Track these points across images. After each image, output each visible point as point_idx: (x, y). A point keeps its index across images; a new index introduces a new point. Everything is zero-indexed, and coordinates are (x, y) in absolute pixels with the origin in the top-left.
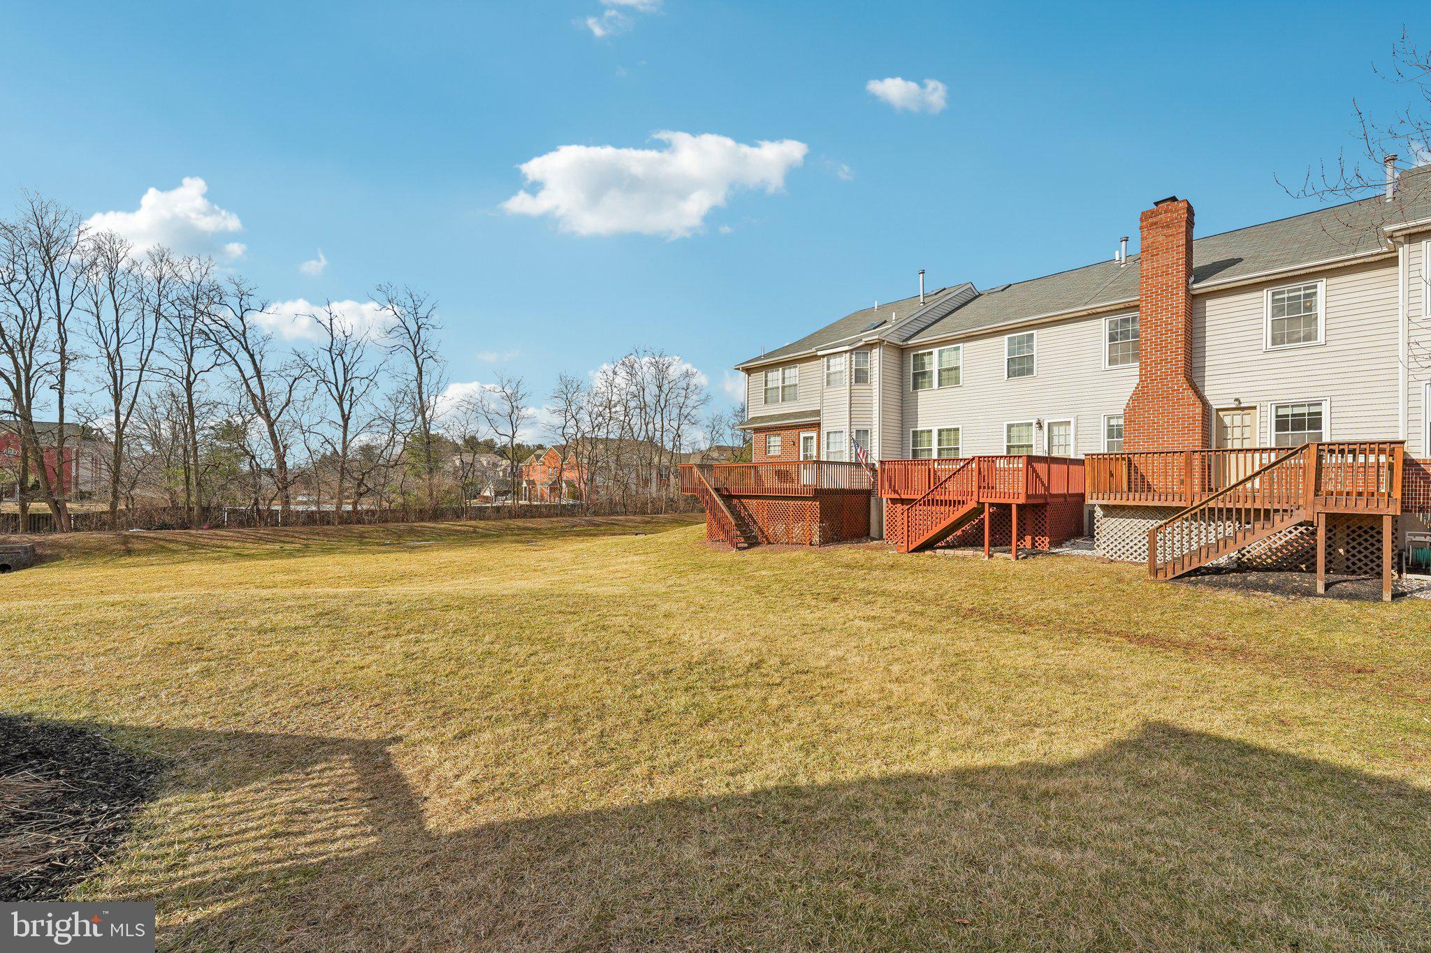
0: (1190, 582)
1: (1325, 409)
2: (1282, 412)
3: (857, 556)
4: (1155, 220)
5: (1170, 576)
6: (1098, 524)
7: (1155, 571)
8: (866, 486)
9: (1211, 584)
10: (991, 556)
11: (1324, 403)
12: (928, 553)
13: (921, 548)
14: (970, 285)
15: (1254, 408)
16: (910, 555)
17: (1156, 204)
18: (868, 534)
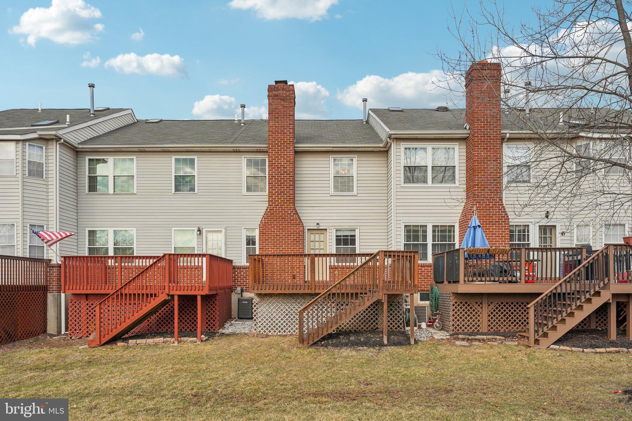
0: (322, 346)
1: (357, 233)
2: (339, 234)
3: (43, 355)
4: (276, 93)
5: (311, 343)
6: (255, 308)
7: (302, 340)
8: (42, 282)
9: (336, 346)
10: (179, 342)
11: (356, 230)
12: (120, 344)
13: (113, 341)
14: (130, 111)
15: (326, 229)
16: (103, 348)
17: (277, 82)
18: (45, 331)
